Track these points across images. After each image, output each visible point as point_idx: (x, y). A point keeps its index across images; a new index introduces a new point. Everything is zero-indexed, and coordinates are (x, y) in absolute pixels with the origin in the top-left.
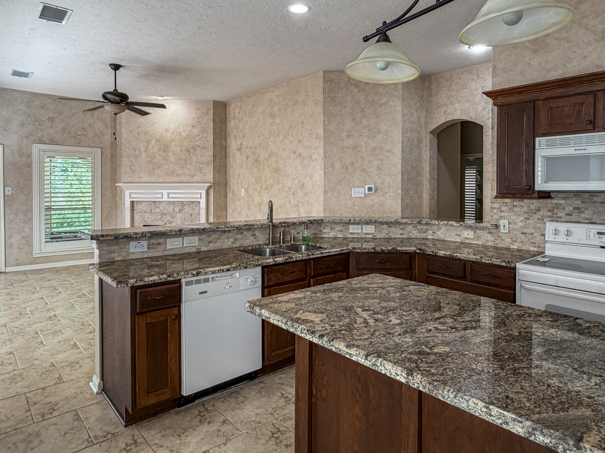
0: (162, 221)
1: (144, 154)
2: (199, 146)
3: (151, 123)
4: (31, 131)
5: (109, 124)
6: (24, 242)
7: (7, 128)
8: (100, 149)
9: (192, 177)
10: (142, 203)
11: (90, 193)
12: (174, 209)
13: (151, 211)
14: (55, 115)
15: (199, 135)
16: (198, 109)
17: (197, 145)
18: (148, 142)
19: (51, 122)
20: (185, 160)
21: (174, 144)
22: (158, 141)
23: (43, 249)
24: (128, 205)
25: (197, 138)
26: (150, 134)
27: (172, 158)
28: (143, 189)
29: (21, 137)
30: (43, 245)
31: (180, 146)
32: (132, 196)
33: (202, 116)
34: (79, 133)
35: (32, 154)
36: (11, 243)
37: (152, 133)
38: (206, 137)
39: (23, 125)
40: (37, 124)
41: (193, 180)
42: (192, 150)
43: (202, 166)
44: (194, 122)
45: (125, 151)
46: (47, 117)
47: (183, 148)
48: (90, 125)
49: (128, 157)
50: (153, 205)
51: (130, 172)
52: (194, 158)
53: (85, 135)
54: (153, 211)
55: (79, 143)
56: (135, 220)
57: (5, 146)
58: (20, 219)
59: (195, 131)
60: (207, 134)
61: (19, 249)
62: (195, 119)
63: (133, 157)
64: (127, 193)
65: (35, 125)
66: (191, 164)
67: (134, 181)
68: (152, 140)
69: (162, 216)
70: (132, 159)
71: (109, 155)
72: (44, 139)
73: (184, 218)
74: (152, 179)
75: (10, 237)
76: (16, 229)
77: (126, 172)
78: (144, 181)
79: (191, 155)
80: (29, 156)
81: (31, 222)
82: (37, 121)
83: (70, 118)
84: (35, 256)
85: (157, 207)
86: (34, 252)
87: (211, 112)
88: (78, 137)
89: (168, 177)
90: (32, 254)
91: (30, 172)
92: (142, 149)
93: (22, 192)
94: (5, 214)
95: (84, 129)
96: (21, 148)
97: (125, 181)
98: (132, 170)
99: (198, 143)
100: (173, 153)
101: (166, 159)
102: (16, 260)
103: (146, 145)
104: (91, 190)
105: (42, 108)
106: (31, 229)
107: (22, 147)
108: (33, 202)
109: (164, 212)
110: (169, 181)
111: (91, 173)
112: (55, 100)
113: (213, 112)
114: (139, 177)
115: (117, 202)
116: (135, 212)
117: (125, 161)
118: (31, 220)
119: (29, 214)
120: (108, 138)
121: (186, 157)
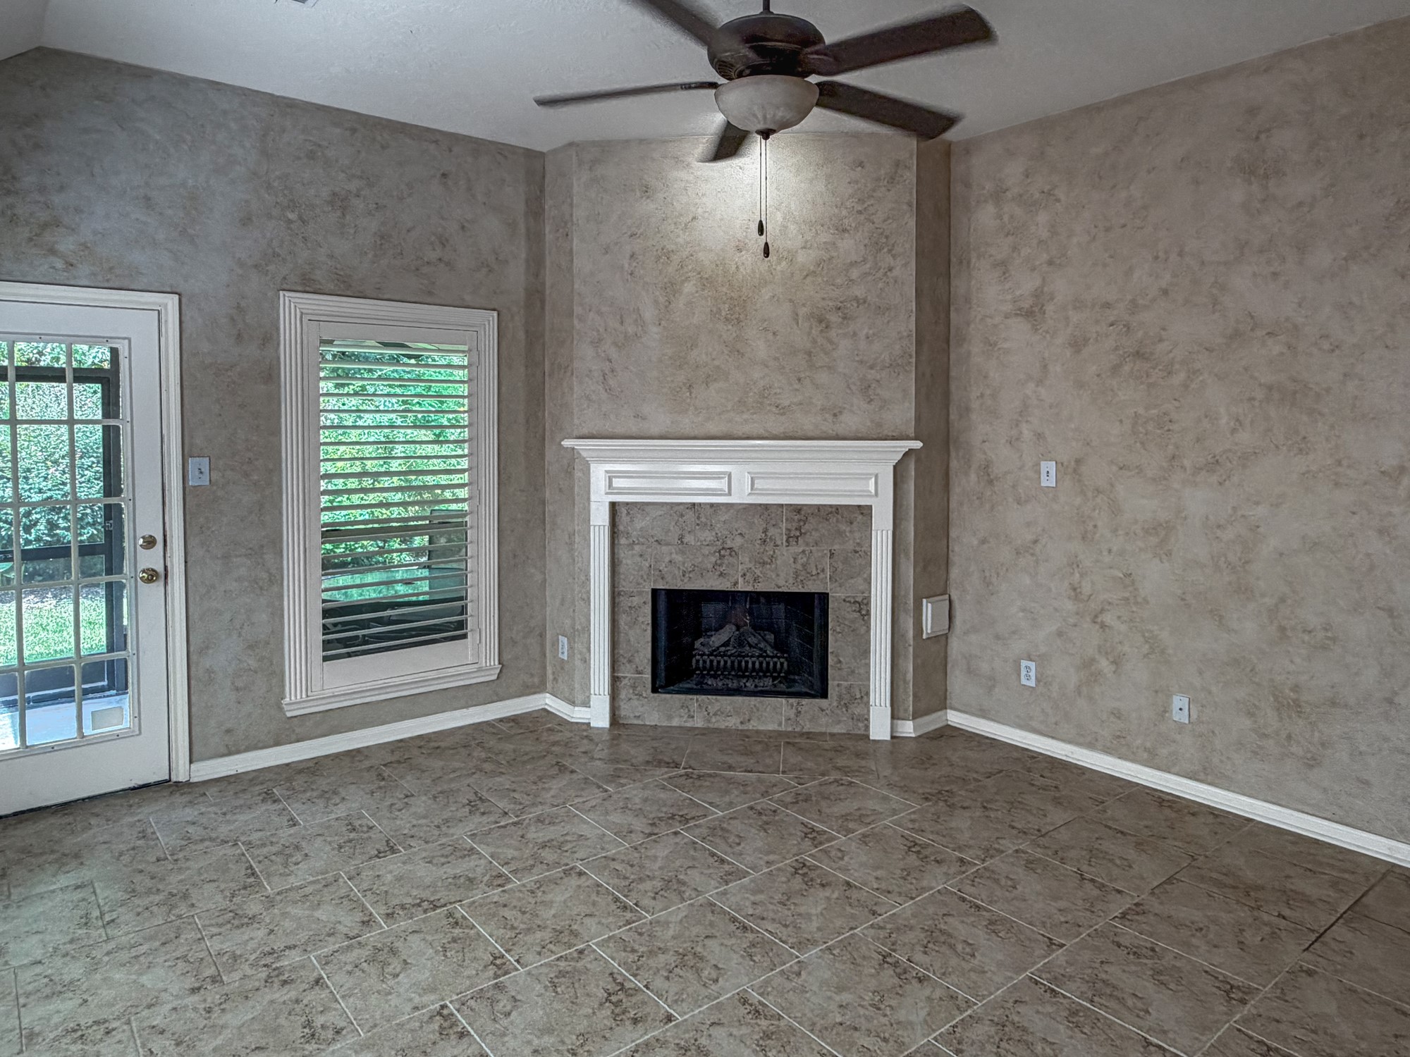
0: (721, 574)
1: (654, 329)
2: (861, 302)
3: (684, 220)
4: (275, 243)
5: (522, 228)
6: (252, 663)
7: (191, 231)
8: (495, 314)
9: (835, 415)
10: (648, 509)
11: (462, 471)
12: (765, 531)
13: (681, 538)
14: (353, 186)
15: (865, 260)
16: (861, 165)
17: (856, 299)
18: (671, 288)
19: (339, 213)
20: (809, 354)
21: (766, 293)
22: (706, 282)
23: (316, 687)
24: (600, 517)
25: (855, 273)
26: (676, 258)
27: (761, 349)
28: (652, 460)
29: (241, 264)
30: (316, 672)
31: (791, 301)
32: (617, 483)
33: (874, 191)
34: (432, 255)
35: (278, 329)
36: (209, 671)
37: (685, 254)
38: (890, 270)
39: (246, 221)
40: (291, 216)
41: (840, 429)
42: (834, 318)
43: (872, 375)
44: (844, 213)
45: (581, 319)
46: (325, 193)
47: (803, 311)
48: (463, 227)
49: (596, 343)
50: (690, 515)
51: (604, 396)
52: (844, 345)
53: (448, 264)
54: (689, 539)
55: (430, 293)
56: (622, 569)
57: (184, 300)
58: (239, 579)
59: (849, 247)
60: (894, 257)
61: (237, 689)
62: (848, 204)
63: (615, 344)
64: (598, 474)
65: (290, 221)
66: (830, 368)
67: (620, 430)
68: (687, 279)
69: (722, 557)
70: (613, 353)
71: (521, 335)
72: (318, 275)
73: (804, 565)
74: (686, 424)
75: (203, 651)
76: (227, 616)
77: (588, 398)
78: (655, 430)
79: (833, 333)
80: (269, 338)
81: (275, 589)
82: (293, 205)
83: (401, 199)
84: (289, 714)
85: (704, 526)
86: (287, 700)
87: (910, 176)
88: (425, 270)
89: (745, 416)
90: (280, 708)
91: (273, 400)
92: (649, 314)
93: (246, 475)
94: (186, 562)
95: (443, 241)
96: (238, 307)
97: (585, 431)
98: (609, 390)
99: (859, 291)
100: (765, 329)
101: (736, 350)
102: (228, 731)
103: (661, 300)
104: (464, 464)
105: (311, 156)
106: (277, 613)
107: (243, 304)
108: (281, 513)
109: (729, 544)
110: (747, 429)
111: (466, 401)
112: (354, 131)
113: (918, 177)
114: (636, 416)
115: (543, 503)
116: (623, 541)
117: (586, 357)
118: (276, 579)
119: (269, 557)
120: (516, 275)
121: (814, 342)
